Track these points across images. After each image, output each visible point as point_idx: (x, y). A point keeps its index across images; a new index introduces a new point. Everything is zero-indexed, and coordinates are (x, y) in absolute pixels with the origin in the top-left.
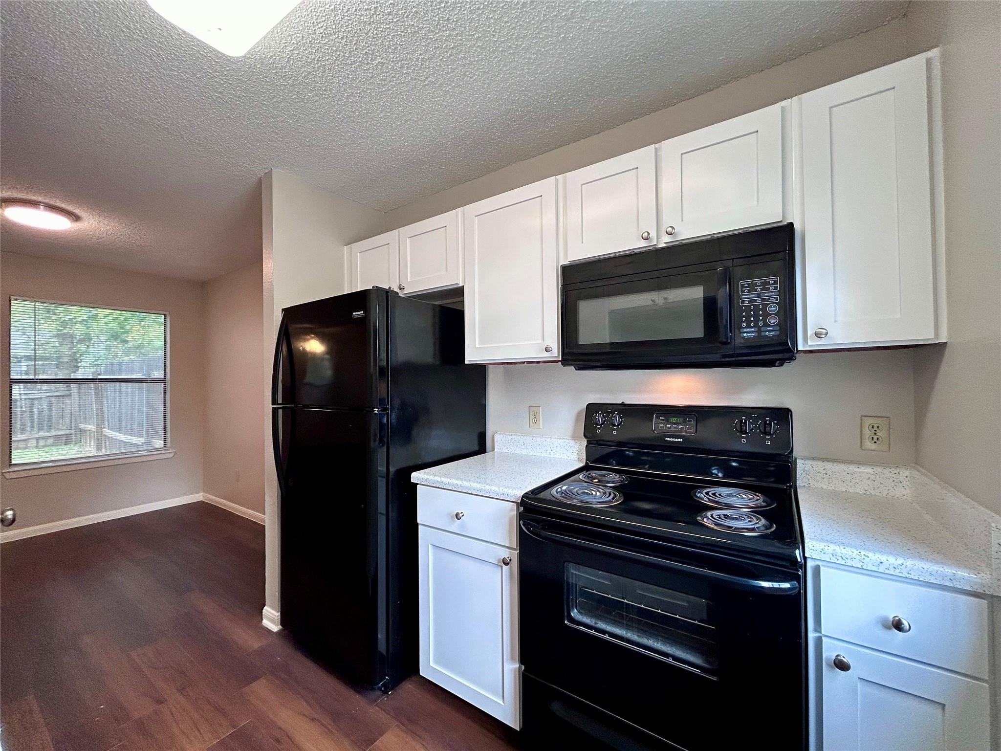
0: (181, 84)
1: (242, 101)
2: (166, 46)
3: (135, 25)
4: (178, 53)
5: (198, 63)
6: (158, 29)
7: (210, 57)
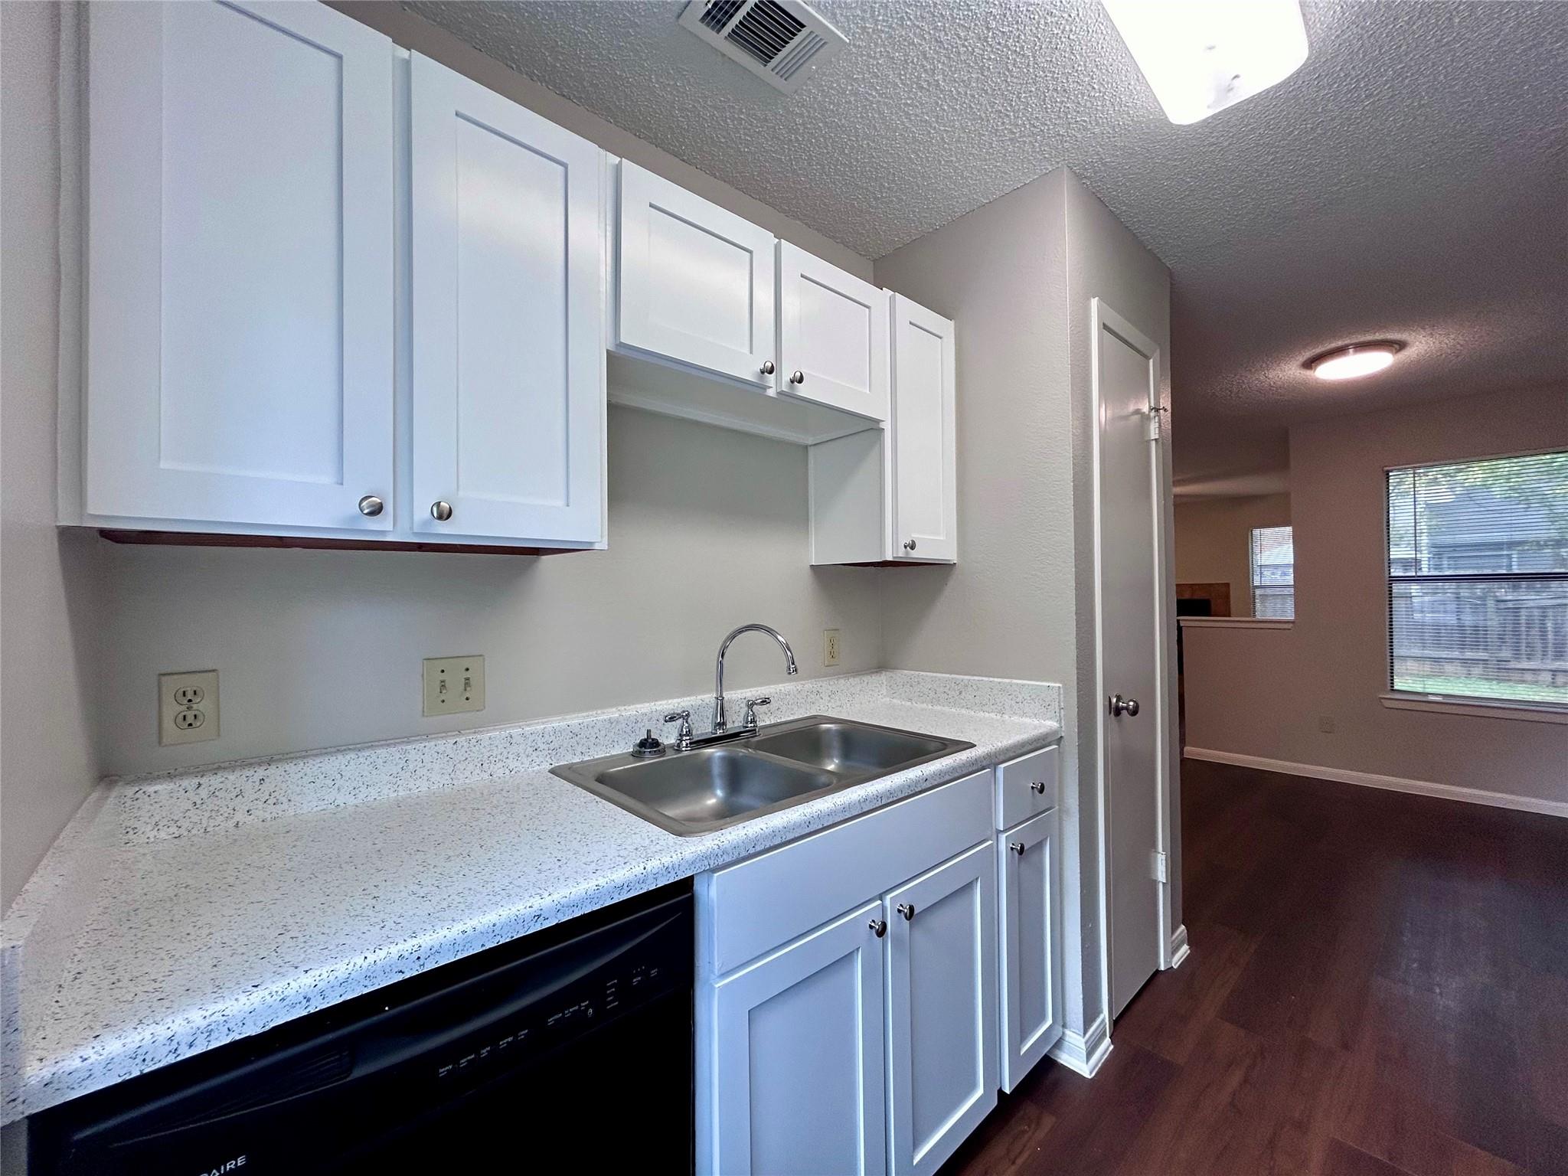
0: (1315, 135)
1: (1409, 74)
2: (1256, 122)
3: (1213, 137)
4: (1272, 114)
5: (1302, 100)
6: (1231, 118)
7: (1303, 82)
